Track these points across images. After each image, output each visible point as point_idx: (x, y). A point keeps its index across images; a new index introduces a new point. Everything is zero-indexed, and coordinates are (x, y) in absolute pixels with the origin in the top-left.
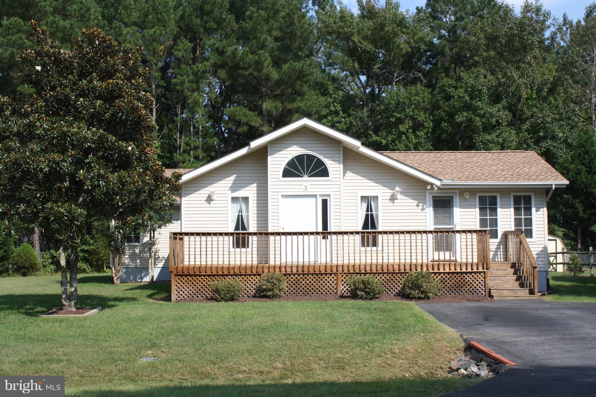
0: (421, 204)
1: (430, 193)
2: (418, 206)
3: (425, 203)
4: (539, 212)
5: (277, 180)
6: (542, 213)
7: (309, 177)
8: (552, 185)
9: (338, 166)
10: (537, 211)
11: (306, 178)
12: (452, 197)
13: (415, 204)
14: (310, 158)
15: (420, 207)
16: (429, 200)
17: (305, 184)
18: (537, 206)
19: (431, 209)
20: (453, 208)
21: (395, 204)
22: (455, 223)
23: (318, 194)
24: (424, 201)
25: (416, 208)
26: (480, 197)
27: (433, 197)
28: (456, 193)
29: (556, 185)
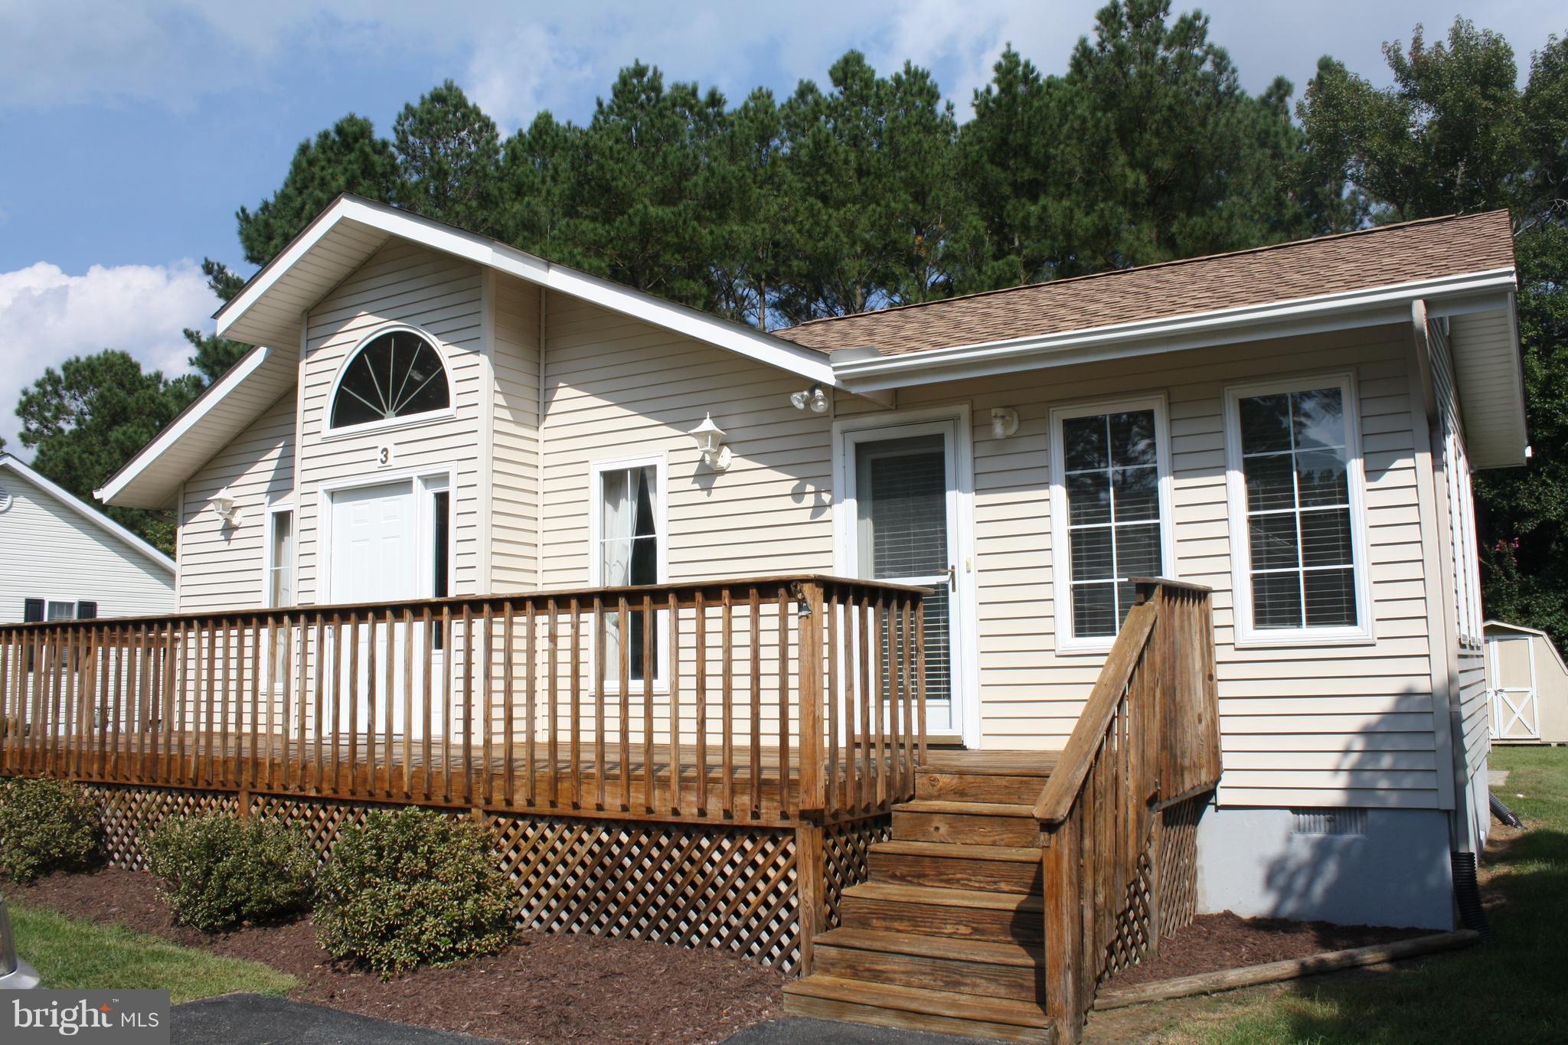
0: (810, 488)
1: (844, 432)
2: (798, 494)
3: (824, 481)
4: (1387, 479)
5: (316, 439)
6: (1407, 478)
7: (398, 415)
8: (1405, 305)
9: (472, 359)
10: (1372, 473)
11: (391, 420)
12: (939, 439)
13: (789, 487)
14: (407, 342)
15: (809, 500)
16: (843, 466)
17: (382, 442)
18: (1375, 444)
19: (851, 504)
20: (942, 492)
21: (716, 495)
22: (951, 561)
23: (414, 474)
24: (821, 469)
25: (789, 502)
26: (1069, 425)
27: (860, 448)
28: (955, 419)
29: (1430, 302)
